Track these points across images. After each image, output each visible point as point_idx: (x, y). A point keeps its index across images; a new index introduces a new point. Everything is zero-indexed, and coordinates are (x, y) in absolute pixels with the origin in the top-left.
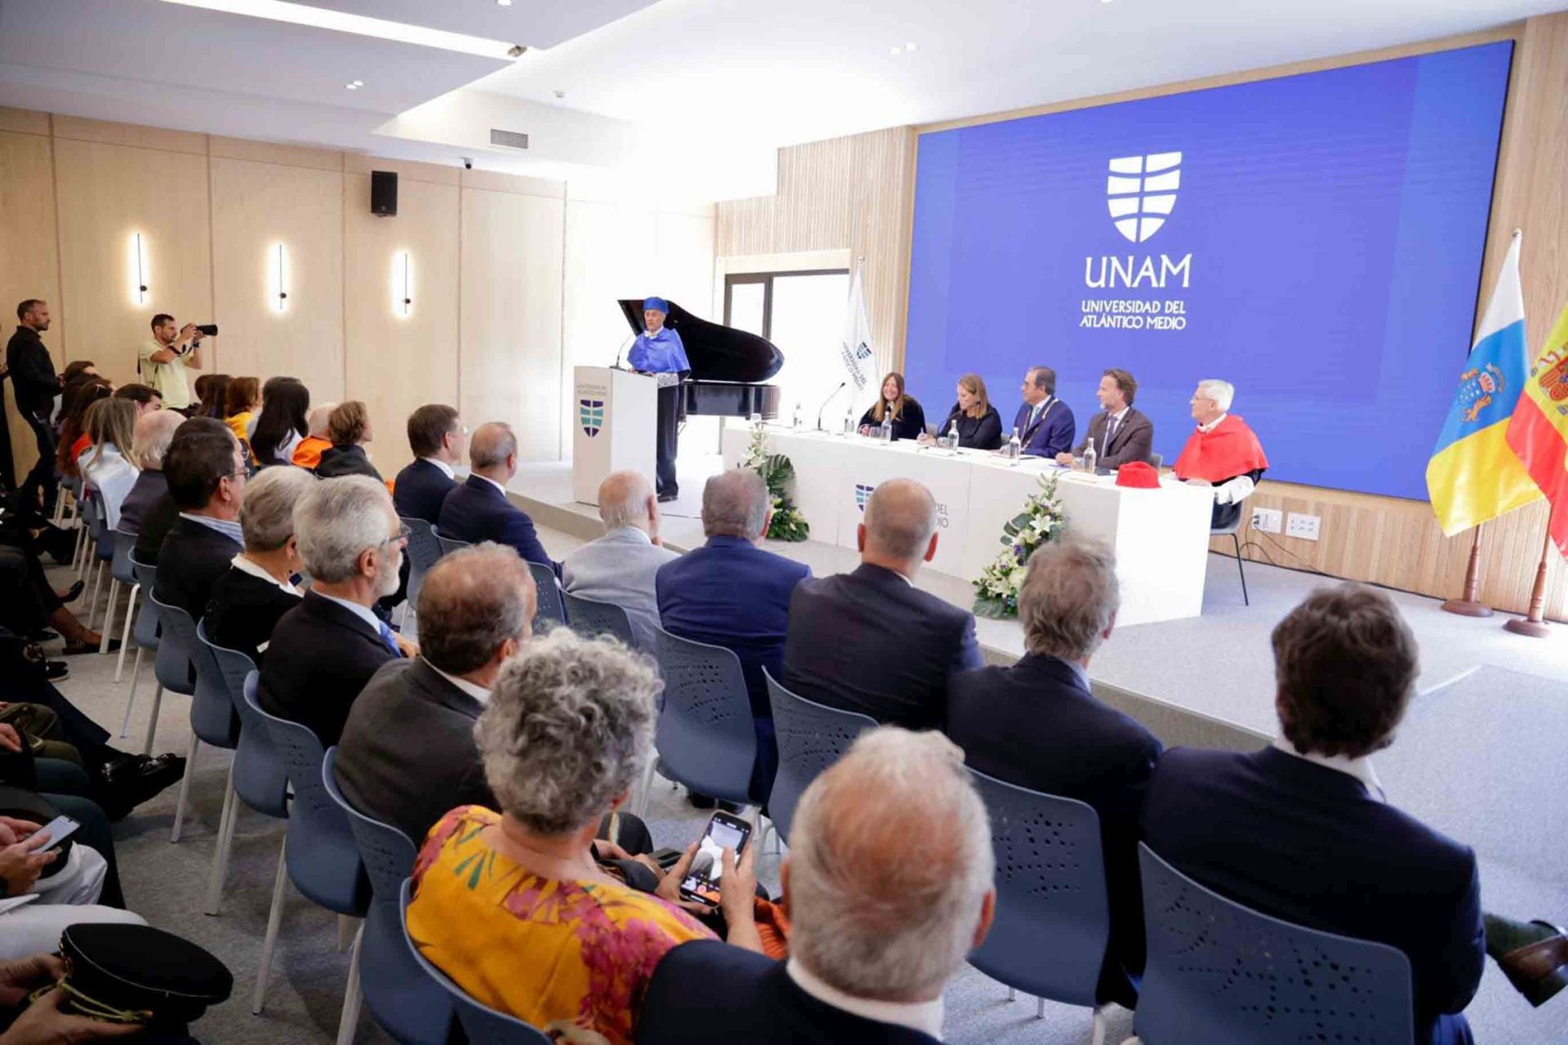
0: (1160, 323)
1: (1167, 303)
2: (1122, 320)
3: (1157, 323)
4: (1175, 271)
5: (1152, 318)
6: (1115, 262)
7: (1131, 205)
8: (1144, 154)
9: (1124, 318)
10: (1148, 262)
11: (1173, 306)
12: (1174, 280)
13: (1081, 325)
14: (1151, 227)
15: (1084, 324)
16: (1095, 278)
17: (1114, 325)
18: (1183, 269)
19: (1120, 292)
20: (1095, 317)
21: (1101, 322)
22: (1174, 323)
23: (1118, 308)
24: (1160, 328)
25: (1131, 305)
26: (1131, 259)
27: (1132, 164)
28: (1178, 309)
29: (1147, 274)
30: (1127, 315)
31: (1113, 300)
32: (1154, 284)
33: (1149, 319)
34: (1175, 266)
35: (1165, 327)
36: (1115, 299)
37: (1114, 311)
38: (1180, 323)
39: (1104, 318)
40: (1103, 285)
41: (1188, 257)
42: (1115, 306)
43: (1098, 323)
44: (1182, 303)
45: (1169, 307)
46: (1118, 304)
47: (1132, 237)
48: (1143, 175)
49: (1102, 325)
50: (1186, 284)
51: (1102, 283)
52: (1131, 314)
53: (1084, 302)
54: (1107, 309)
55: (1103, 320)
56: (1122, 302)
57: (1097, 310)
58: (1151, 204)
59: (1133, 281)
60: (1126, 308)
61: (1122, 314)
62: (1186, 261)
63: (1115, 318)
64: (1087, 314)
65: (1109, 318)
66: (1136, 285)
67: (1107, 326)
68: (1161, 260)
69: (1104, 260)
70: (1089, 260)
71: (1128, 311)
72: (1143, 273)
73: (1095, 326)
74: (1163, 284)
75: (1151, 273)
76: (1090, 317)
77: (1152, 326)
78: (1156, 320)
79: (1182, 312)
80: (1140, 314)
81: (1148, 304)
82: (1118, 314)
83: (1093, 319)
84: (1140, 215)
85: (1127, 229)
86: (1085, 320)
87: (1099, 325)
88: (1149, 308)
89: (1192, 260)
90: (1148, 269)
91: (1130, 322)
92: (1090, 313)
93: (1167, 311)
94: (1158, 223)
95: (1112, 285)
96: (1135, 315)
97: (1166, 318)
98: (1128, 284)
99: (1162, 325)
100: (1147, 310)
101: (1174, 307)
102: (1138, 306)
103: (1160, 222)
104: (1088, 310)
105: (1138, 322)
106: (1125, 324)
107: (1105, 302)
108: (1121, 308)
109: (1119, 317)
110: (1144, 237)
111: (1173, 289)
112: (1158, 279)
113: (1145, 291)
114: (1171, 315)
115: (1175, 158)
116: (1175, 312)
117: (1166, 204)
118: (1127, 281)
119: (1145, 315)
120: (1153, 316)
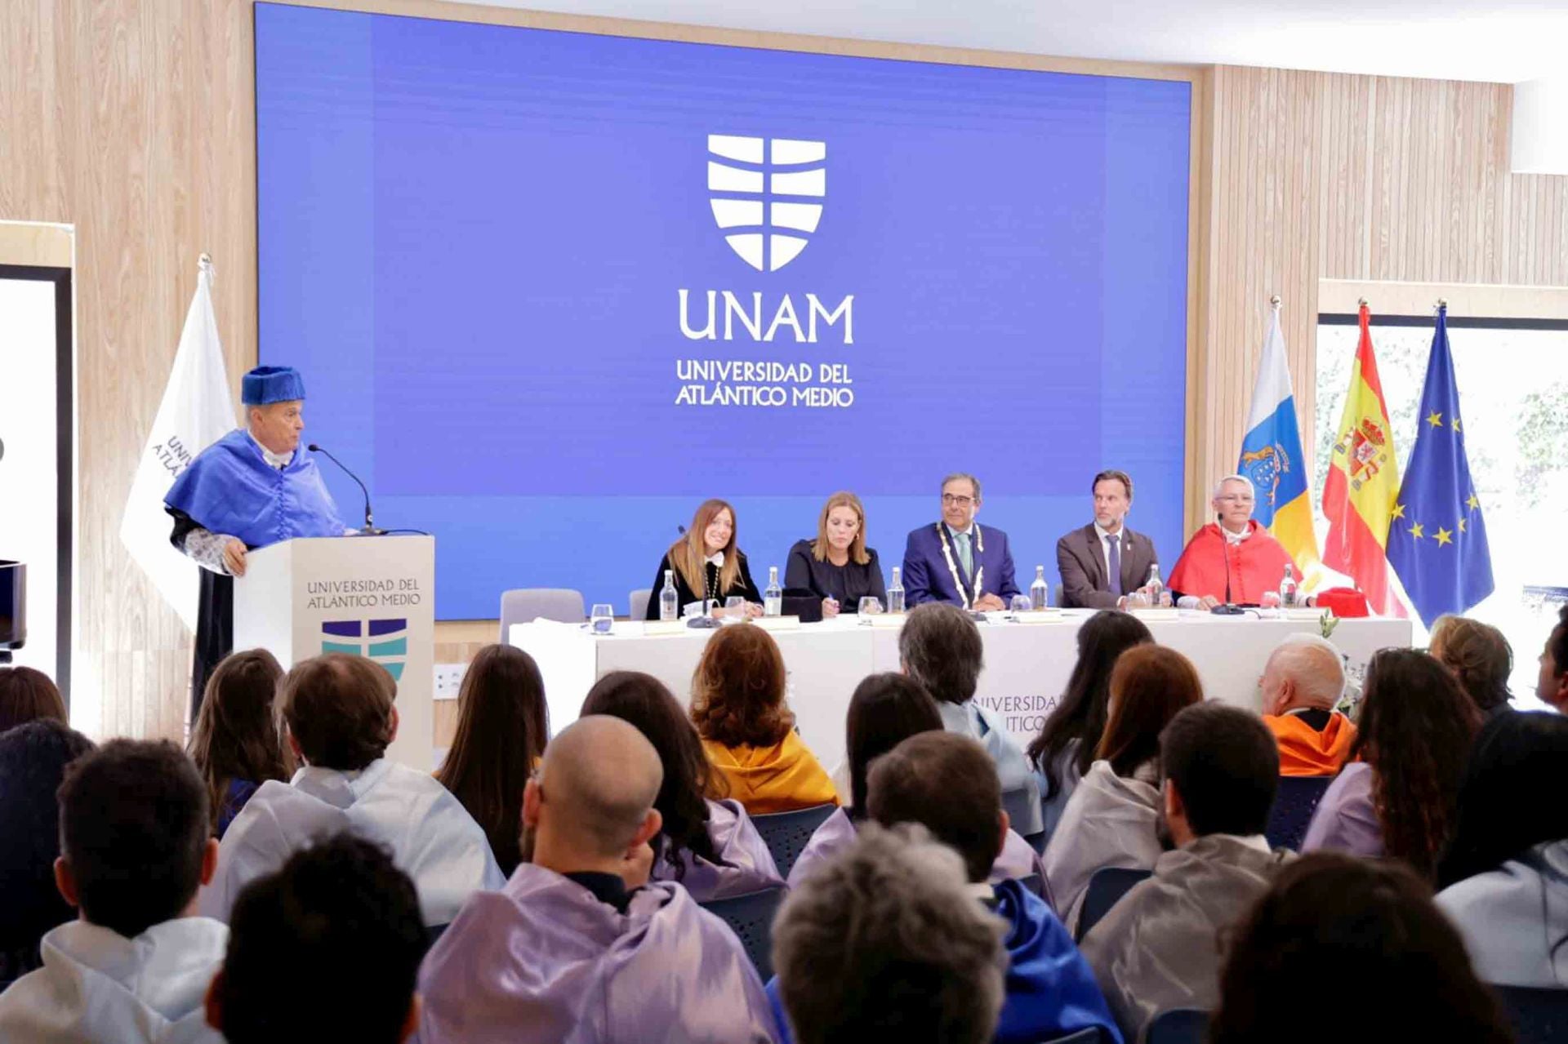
0: (814, 397)
1: (823, 366)
2: (750, 393)
3: (810, 396)
4: (831, 320)
5: (801, 391)
6: (730, 299)
7: (752, 213)
8: (768, 135)
9: (755, 388)
10: (787, 303)
11: (832, 372)
12: (830, 333)
13: (678, 401)
14: (786, 250)
15: (684, 400)
16: (698, 322)
17: (737, 401)
18: (843, 315)
19: (743, 347)
20: (703, 388)
21: (715, 396)
22: (835, 398)
23: (742, 374)
24: (813, 404)
25: (764, 369)
26: (758, 296)
27: (749, 148)
28: (841, 377)
29: (785, 321)
30: (759, 385)
31: (733, 360)
32: (800, 338)
33: (796, 391)
34: (831, 313)
35: (823, 404)
36: (737, 360)
37: (735, 378)
38: (844, 397)
39: (718, 390)
40: (712, 336)
41: (849, 299)
42: (736, 371)
43: (708, 398)
44: (845, 367)
45: (826, 371)
46: (741, 368)
47: (757, 262)
48: (767, 168)
49: (717, 401)
50: (848, 339)
51: (710, 331)
52: (764, 383)
53: (679, 363)
54: (724, 376)
55: (717, 394)
56: (747, 364)
57: (705, 376)
58: (782, 214)
59: (764, 332)
60: (755, 374)
61: (750, 383)
62: (847, 304)
63: (738, 389)
64: (687, 383)
65: (728, 390)
66: (769, 337)
67: (725, 402)
68: (808, 302)
69: (712, 295)
70: (683, 294)
71: (759, 379)
72: (779, 320)
73: (703, 402)
74: (813, 338)
75: (793, 320)
76: (694, 388)
77: (801, 402)
78: (807, 391)
79: (850, 381)
80: (780, 384)
81: (792, 367)
82: (743, 383)
83: (698, 391)
84: (767, 230)
85: (748, 249)
86: (684, 393)
87: (711, 402)
88: (794, 374)
89: (854, 303)
90: (786, 314)
91: (764, 396)
92: (692, 382)
93: (823, 380)
94: (797, 246)
95: (728, 336)
96: (772, 384)
97: (823, 390)
98: (757, 336)
99: (816, 401)
100: (791, 378)
101: (833, 374)
102: (774, 371)
103: (800, 244)
104: (688, 376)
105: (778, 396)
106: (756, 397)
107: (719, 364)
108: (748, 374)
109: (746, 389)
110: (777, 263)
111: (829, 346)
112: (806, 333)
113: (784, 349)
114: (830, 385)
115: (816, 150)
116: (835, 381)
117: (808, 218)
118: (755, 332)
119: (789, 385)
120: (802, 387)
